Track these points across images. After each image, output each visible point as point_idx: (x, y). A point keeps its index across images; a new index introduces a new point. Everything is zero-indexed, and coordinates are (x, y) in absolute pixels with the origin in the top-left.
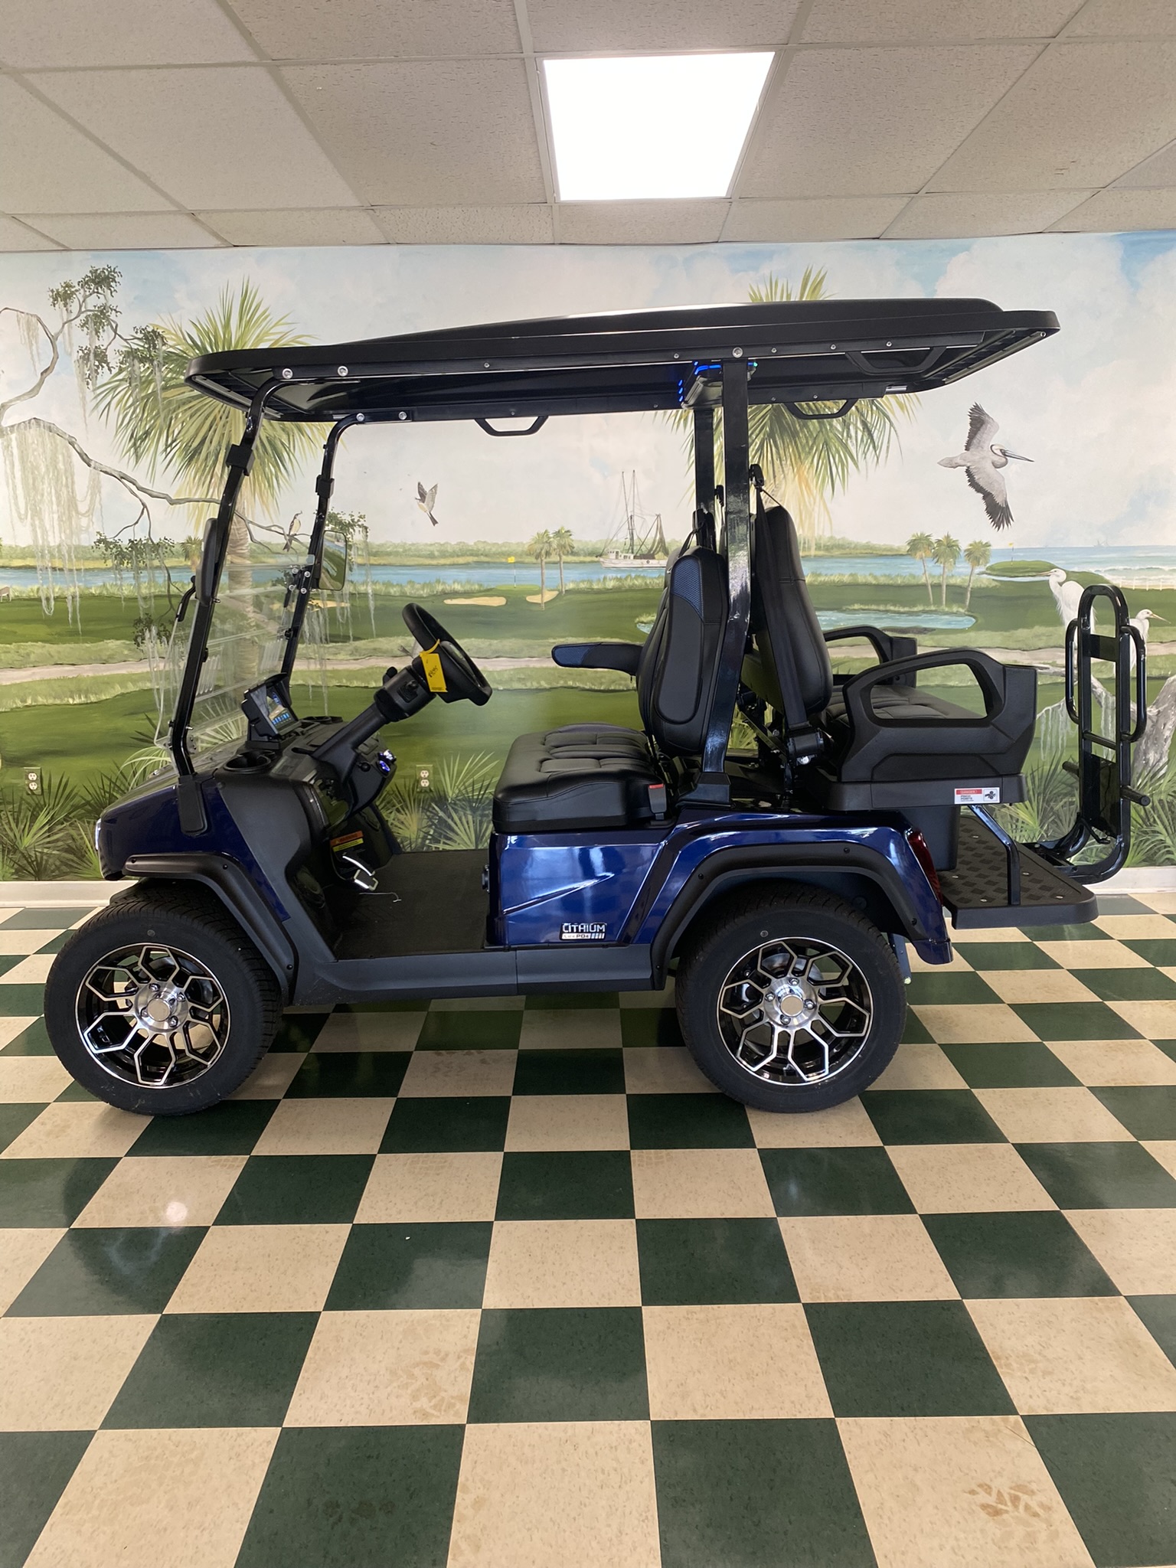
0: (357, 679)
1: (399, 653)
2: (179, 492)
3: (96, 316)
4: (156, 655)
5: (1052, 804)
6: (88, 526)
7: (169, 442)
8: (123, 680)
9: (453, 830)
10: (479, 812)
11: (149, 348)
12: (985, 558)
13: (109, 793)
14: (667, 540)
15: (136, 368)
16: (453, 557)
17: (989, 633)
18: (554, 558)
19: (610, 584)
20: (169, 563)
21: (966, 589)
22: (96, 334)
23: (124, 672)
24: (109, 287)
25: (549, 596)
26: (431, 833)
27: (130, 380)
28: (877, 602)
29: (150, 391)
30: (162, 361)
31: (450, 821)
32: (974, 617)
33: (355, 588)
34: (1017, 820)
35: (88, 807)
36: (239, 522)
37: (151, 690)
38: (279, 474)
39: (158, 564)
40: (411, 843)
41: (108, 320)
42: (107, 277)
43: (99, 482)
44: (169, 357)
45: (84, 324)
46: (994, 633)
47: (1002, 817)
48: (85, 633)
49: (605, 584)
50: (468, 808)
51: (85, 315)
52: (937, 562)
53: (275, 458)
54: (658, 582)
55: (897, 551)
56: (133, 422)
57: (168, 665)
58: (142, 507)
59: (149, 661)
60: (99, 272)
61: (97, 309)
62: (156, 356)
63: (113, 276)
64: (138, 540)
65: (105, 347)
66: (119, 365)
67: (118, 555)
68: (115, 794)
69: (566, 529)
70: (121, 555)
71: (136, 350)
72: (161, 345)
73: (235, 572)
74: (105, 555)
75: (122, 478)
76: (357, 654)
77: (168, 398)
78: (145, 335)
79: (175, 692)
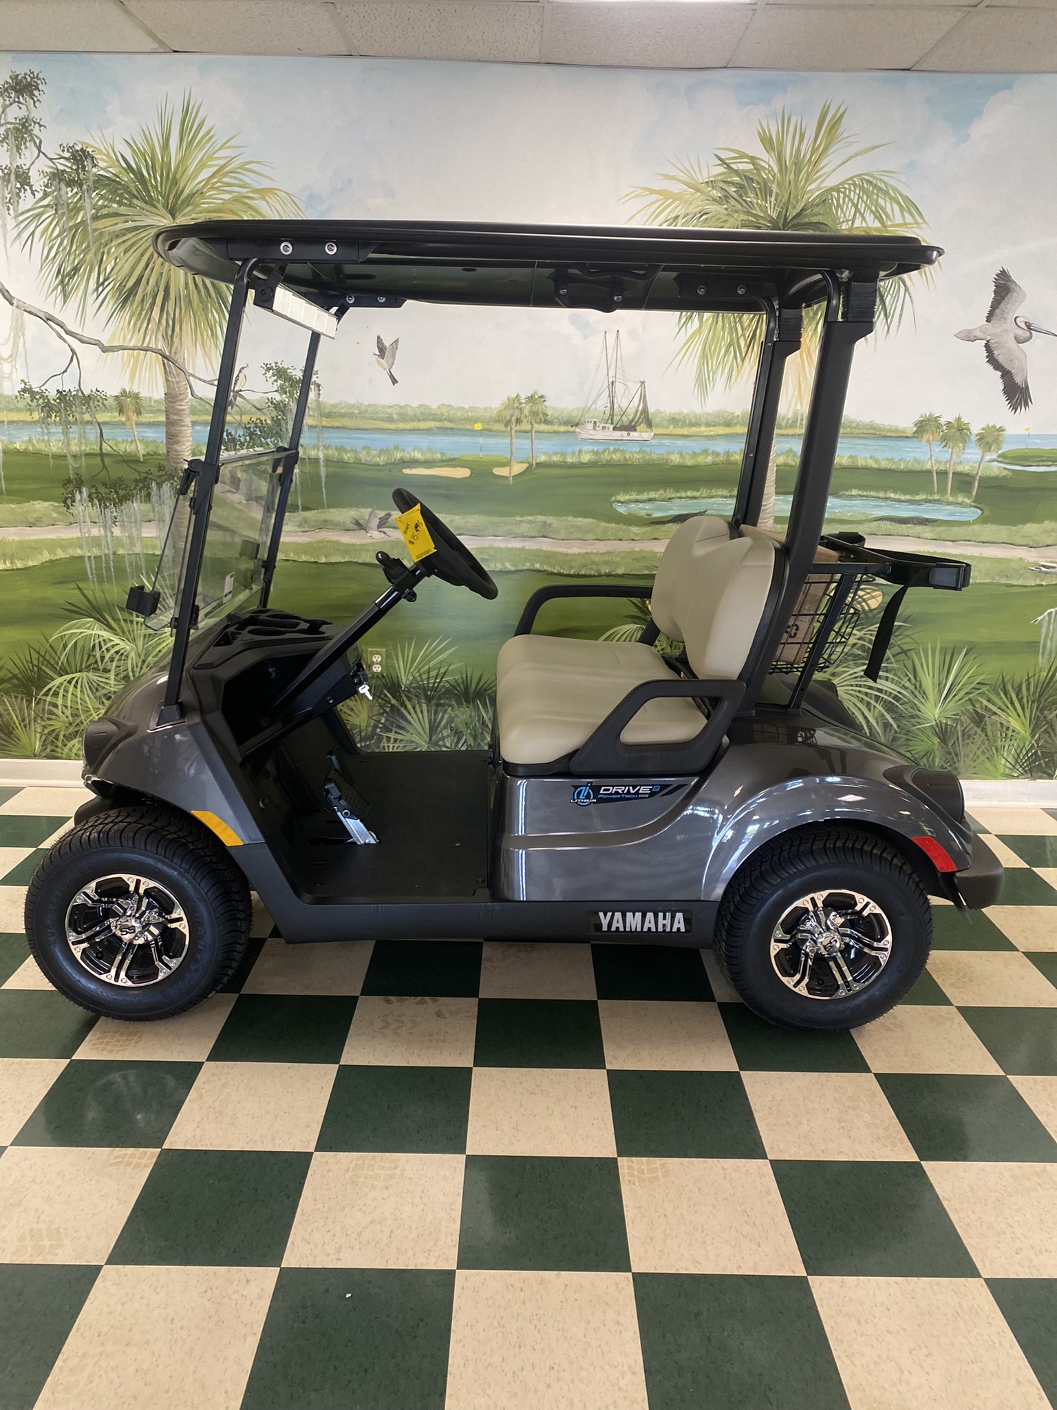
0: (305, 552)
1: (351, 526)
2: (112, 338)
3: (17, 129)
4: (88, 520)
5: (1046, 712)
6: (11, 374)
7: (101, 280)
8: (52, 545)
9: (406, 720)
10: (434, 702)
11: (77, 170)
12: (997, 444)
13: (38, 667)
14: (651, 410)
15: (63, 192)
16: (413, 421)
17: (995, 527)
18: (525, 426)
19: (586, 458)
20: (101, 417)
21: (973, 477)
22: (18, 151)
23: (52, 536)
24: (32, 96)
25: (518, 468)
26: (383, 721)
27: (56, 206)
28: (876, 489)
29: (79, 220)
30: (92, 187)
31: (403, 710)
32: (980, 509)
34: (1008, 729)
35: (15, 681)
36: (178, 375)
37: (82, 558)
39: (90, 419)
40: (360, 732)
41: (31, 135)
42: (30, 85)
43: (23, 323)
44: (100, 181)
45: (4, 139)
46: (1000, 527)
47: (992, 724)
48: (10, 492)
49: (580, 458)
50: (423, 697)
51: (4, 128)
52: (945, 446)
53: (219, 303)
54: (638, 457)
55: (902, 432)
56: (60, 256)
57: (99, 530)
58: (71, 354)
59: (80, 526)
60: (20, 77)
61: (18, 121)
62: (85, 179)
63: (36, 82)
64: (67, 390)
65: (27, 167)
66: (43, 188)
67: (45, 406)
68: (44, 668)
69: (540, 394)
70: (48, 408)
71: (62, 171)
72: (90, 167)
73: (173, 429)
74: (30, 406)
75: (48, 319)
76: (306, 526)
77: (99, 229)
78: (72, 153)
79: (107, 562)
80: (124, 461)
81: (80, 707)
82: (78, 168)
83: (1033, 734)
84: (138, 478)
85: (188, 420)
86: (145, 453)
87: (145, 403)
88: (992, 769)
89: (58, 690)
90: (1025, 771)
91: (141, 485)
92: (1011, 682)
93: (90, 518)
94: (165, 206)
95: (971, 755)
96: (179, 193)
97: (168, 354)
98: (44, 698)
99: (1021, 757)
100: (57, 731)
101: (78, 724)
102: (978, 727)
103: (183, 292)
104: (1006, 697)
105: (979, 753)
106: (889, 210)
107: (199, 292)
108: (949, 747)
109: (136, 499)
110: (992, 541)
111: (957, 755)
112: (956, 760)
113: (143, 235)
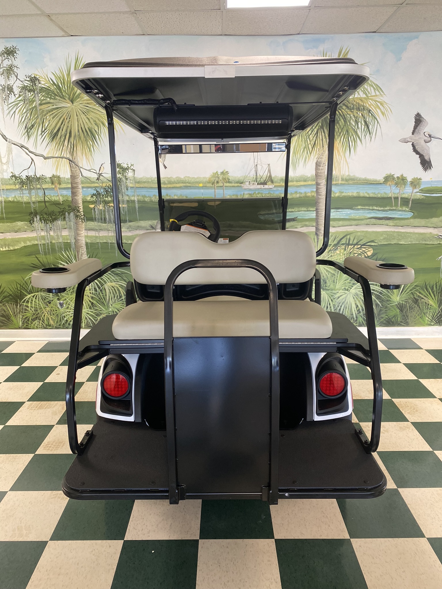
0: (130, 239)
1: (149, 228)
2: (48, 153)
3: (7, 70)
4: (40, 229)
6: (7, 169)
7: (43, 130)
8: (25, 240)
11: (32, 85)
12: (419, 185)
13: (20, 290)
14: (273, 176)
15: (27, 94)
16: (174, 184)
17: (419, 220)
18: (221, 184)
19: (246, 197)
20: (44, 186)
21: (409, 199)
22: (8, 78)
23: (25, 236)
24: (13, 56)
27: (24, 100)
29: (33, 106)
30: (39, 92)
32: (413, 213)
33: (129, 198)
34: (428, 305)
35: (11, 297)
36: (76, 168)
37: (37, 244)
38: (94, 145)
39: (40, 187)
41: (13, 71)
42: (12, 51)
43: (11, 148)
44: (42, 90)
45: (2, 74)
46: (421, 220)
47: (422, 303)
48: (7, 218)
49: (244, 197)
51: (2, 69)
52: (397, 187)
53: (92, 138)
54: (268, 195)
55: (379, 181)
56: (26, 120)
57: (45, 233)
58: (31, 160)
59: (36, 231)
60: (8, 48)
61: (8, 66)
62: (36, 89)
63: (15, 50)
64: (30, 176)
65: (12, 85)
66: (19, 93)
67: (21, 182)
68: (22, 291)
69: (226, 171)
70: (22, 183)
71: (26, 86)
72: (38, 84)
73: (74, 190)
74: (15, 182)
75: (22, 147)
76: (130, 228)
77: (42, 109)
78: (31, 79)
79: (48, 246)
80: (54, 204)
81: (38, 307)
82: (33, 84)
83: (439, 307)
84: (60, 211)
85: (80, 186)
86: (63, 200)
87: (62, 180)
88: (422, 322)
89: (28, 300)
90: (437, 323)
91: (62, 214)
92: (429, 285)
93: (41, 228)
94: (69, 99)
95: (413, 316)
96: (74, 93)
97: (71, 159)
98: (23, 304)
99: (435, 316)
100: (28, 317)
101: (37, 314)
102: (416, 304)
103: (77, 134)
104: (427, 291)
105: (417, 315)
106: (369, 90)
107: (84, 133)
108: (404, 312)
109: (60, 219)
110: (418, 226)
111: (407, 316)
112: (407, 318)
113: (60, 111)
